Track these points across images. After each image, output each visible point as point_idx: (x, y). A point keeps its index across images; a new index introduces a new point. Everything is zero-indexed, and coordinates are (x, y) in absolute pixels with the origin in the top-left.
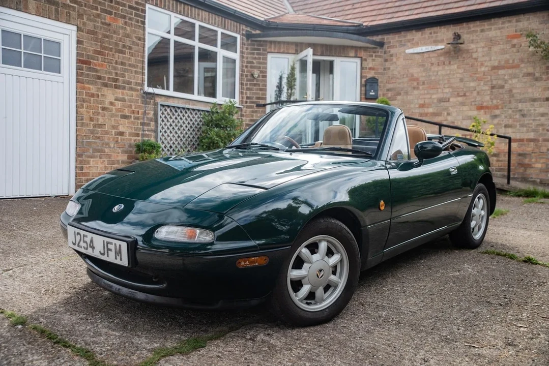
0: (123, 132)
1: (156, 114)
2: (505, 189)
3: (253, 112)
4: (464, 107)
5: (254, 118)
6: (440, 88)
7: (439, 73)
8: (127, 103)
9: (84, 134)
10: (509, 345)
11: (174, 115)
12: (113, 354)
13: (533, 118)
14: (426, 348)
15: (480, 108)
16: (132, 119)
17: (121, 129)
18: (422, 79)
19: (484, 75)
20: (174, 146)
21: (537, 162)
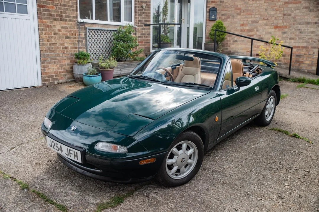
0: (67, 47)
1: (86, 35)
2: (287, 77)
3: (142, 29)
4: (267, 26)
5: (143, 33)
6: (253, 15)
7: (253, 5)
8: (68, 29)
9: (45, 50)
10: (279, 198)
11: (96, 34)
12: (76, 208)
13: (306, 34)
14: (237, 201)
15: (276, 27)
16: (72, 39)
17: (66, 45)
18: (243, 9)
19: (280, 7)
20: (97, 53)
21: (306, 60)
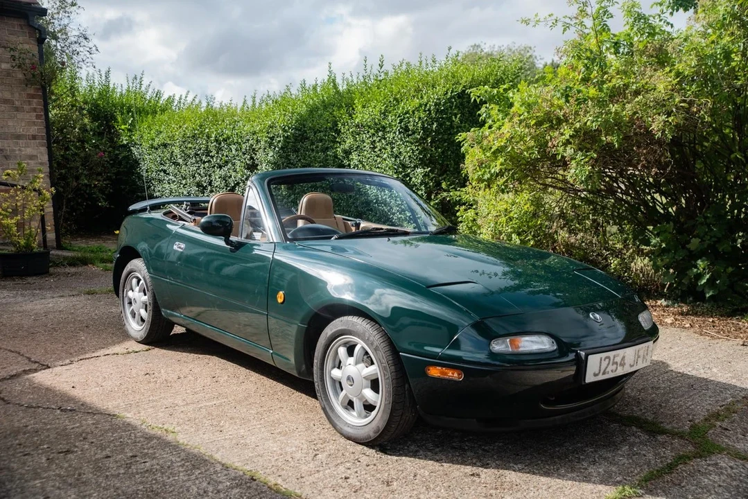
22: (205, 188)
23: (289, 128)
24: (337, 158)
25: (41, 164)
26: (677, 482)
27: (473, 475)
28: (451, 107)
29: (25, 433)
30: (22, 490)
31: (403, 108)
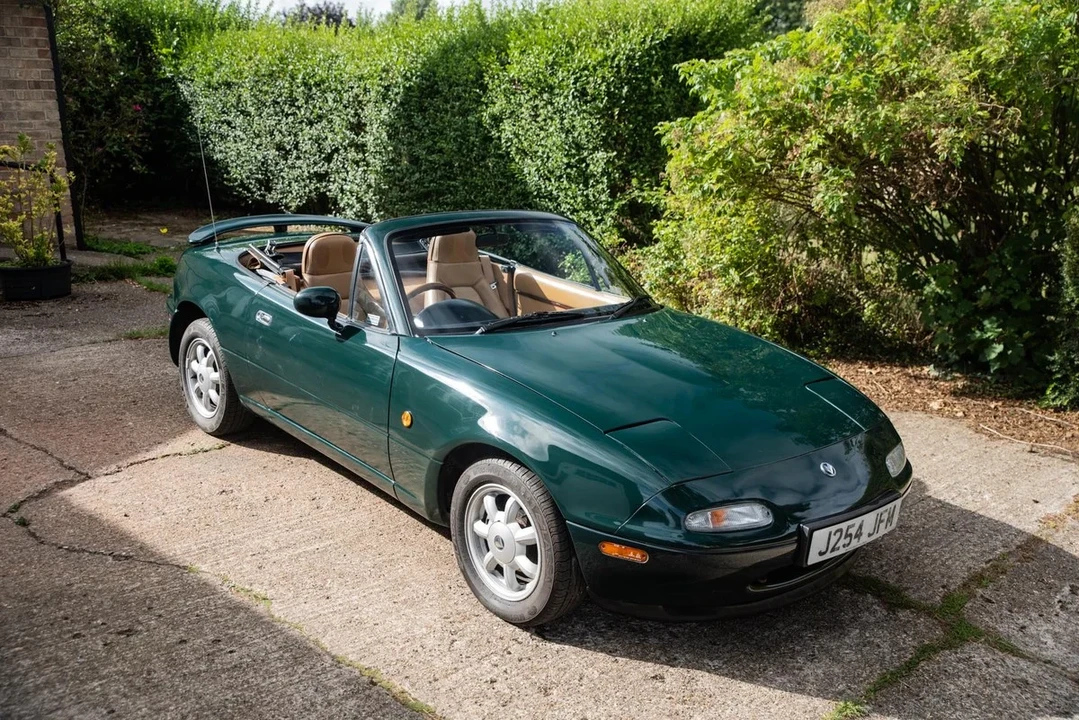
13: (18, 121)
22: (288, 152)
23: (412, 75)
24: (482, 126)
25: (50, 124)
26: (915, 690)
27: (655, 677)
28: (650, 63)
29: (70, 598)
30: (79, 698)
31: (580, 61)
